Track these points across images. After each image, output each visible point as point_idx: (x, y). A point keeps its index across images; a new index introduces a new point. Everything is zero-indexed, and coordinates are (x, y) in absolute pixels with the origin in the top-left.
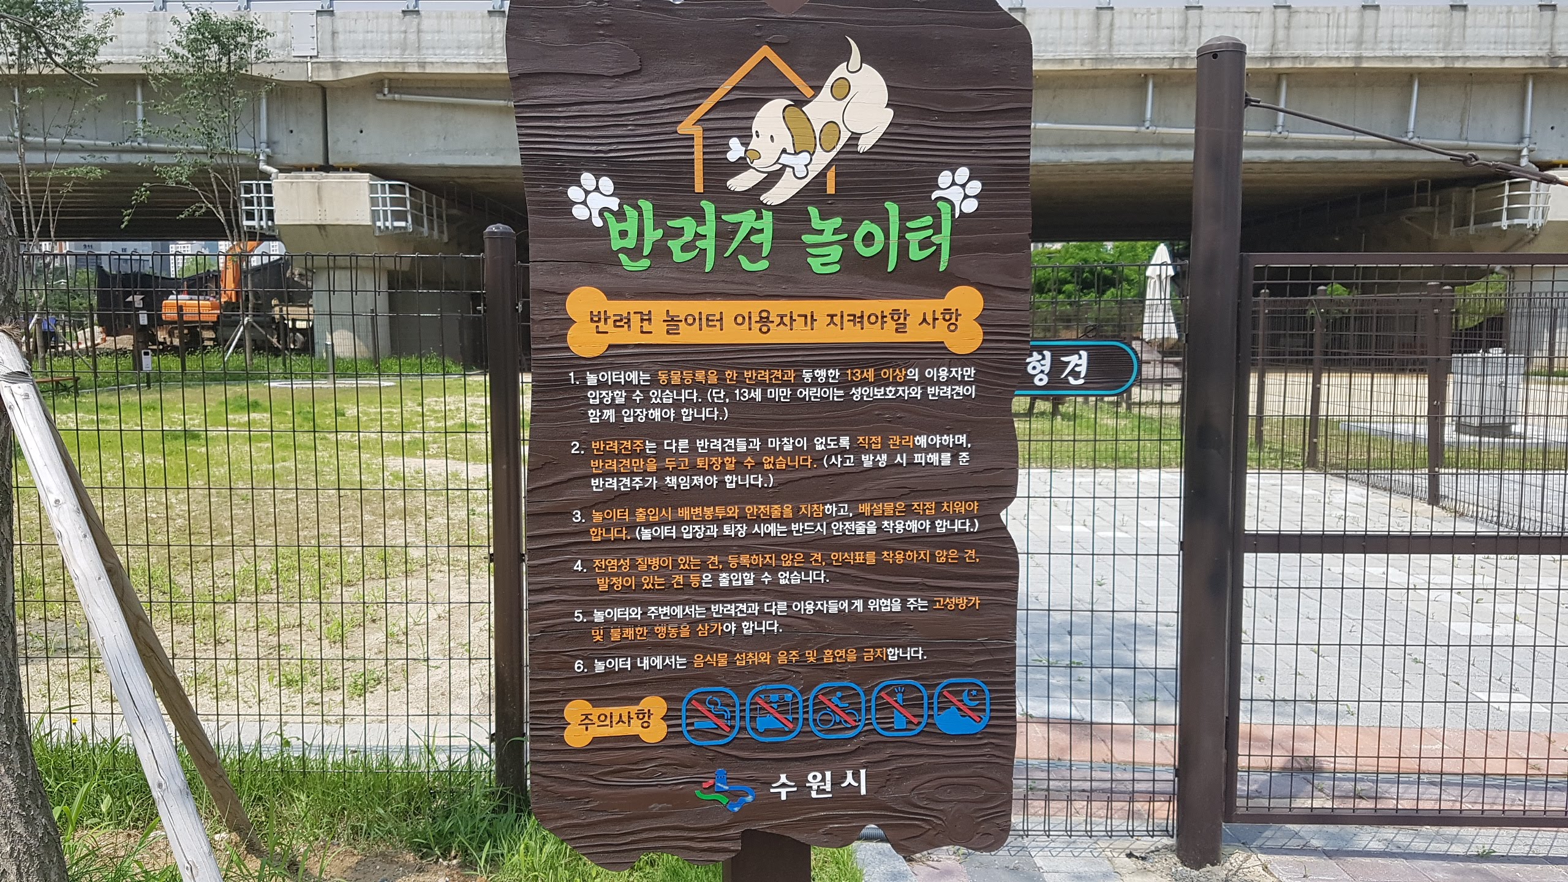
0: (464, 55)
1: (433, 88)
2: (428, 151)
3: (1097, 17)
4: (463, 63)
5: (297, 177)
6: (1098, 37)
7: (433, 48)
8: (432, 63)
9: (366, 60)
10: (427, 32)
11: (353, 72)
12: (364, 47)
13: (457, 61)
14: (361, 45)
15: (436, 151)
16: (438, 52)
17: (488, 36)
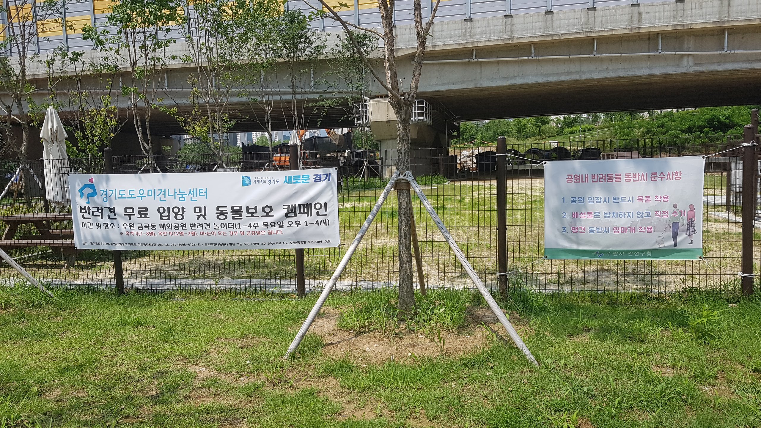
0: (453, 40)
1: (436, 57)
2: (433, 85)
4: (452, 44)
5: (378, 101)
7: (439, 39)
8: (438, 45)
9: (409, 47)
10: (437, 32)
11: (404, 53)
12: (409, 41)
13: (450, 43)
14: (407, 40)
15: (436, 85)
16: (441, 40)
17: (464, 31)
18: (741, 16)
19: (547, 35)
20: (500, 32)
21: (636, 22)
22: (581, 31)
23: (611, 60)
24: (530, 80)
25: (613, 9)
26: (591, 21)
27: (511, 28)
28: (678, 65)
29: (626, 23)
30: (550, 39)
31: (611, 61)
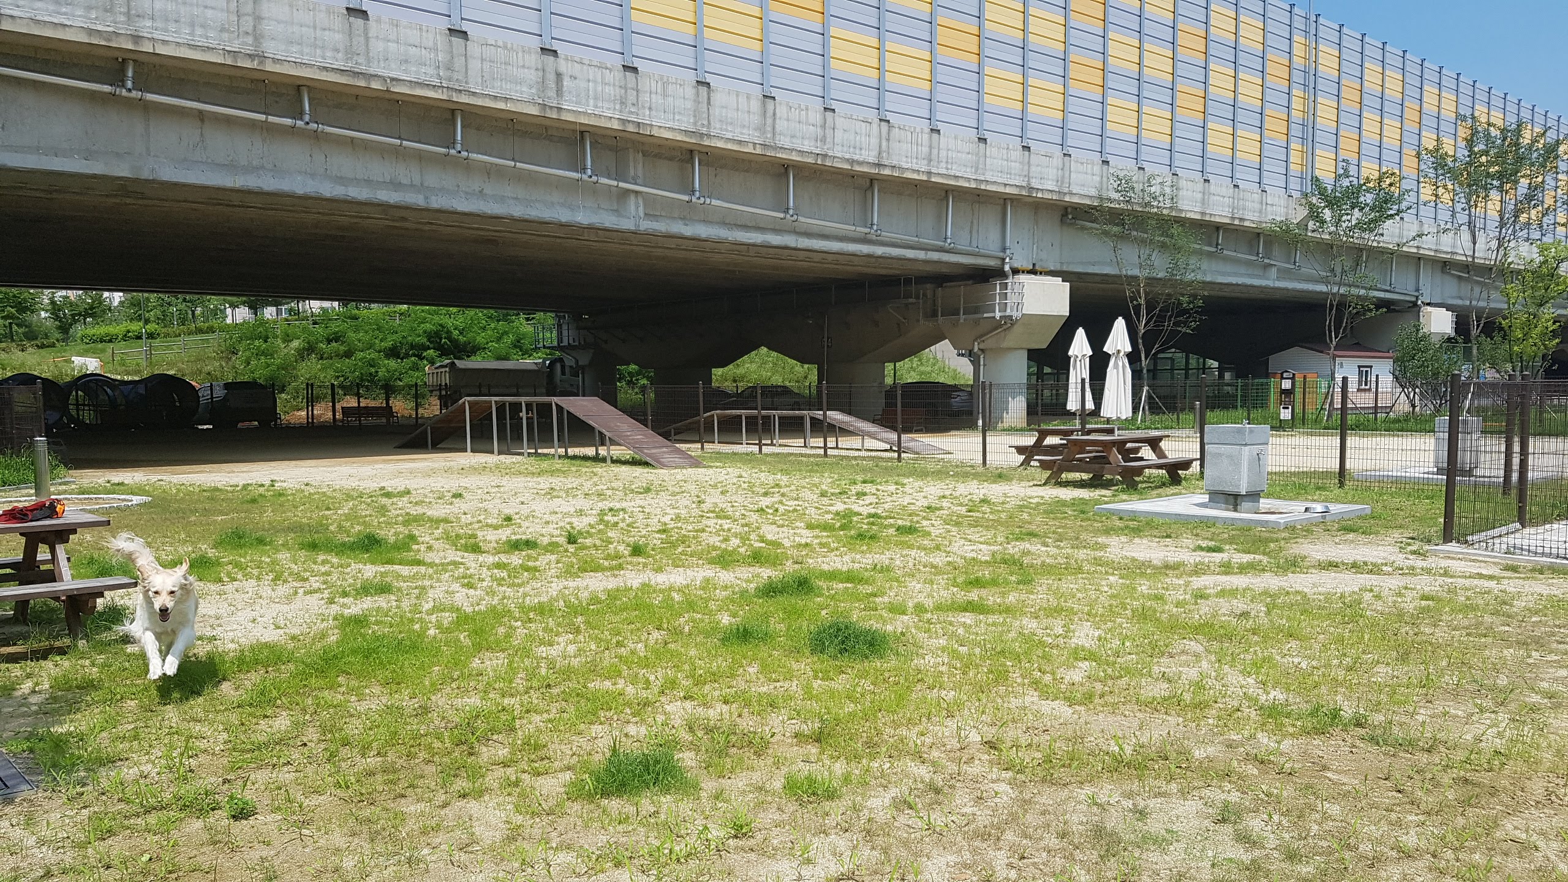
0: (66, 14)
3: (764, 104)
6: (765, 124)
18: (727, 130)
19: (354, 73)
20: (223, 30)
21: (552, 93)
22: (436, 82)
23: (489, 171)
24: (298, 184)
25: (505, 47)
26: (459, 62)
27: (255, 27)
28: (616, 211)
29: (533, 91)
30: (362, 83)
31: (488, 174)
